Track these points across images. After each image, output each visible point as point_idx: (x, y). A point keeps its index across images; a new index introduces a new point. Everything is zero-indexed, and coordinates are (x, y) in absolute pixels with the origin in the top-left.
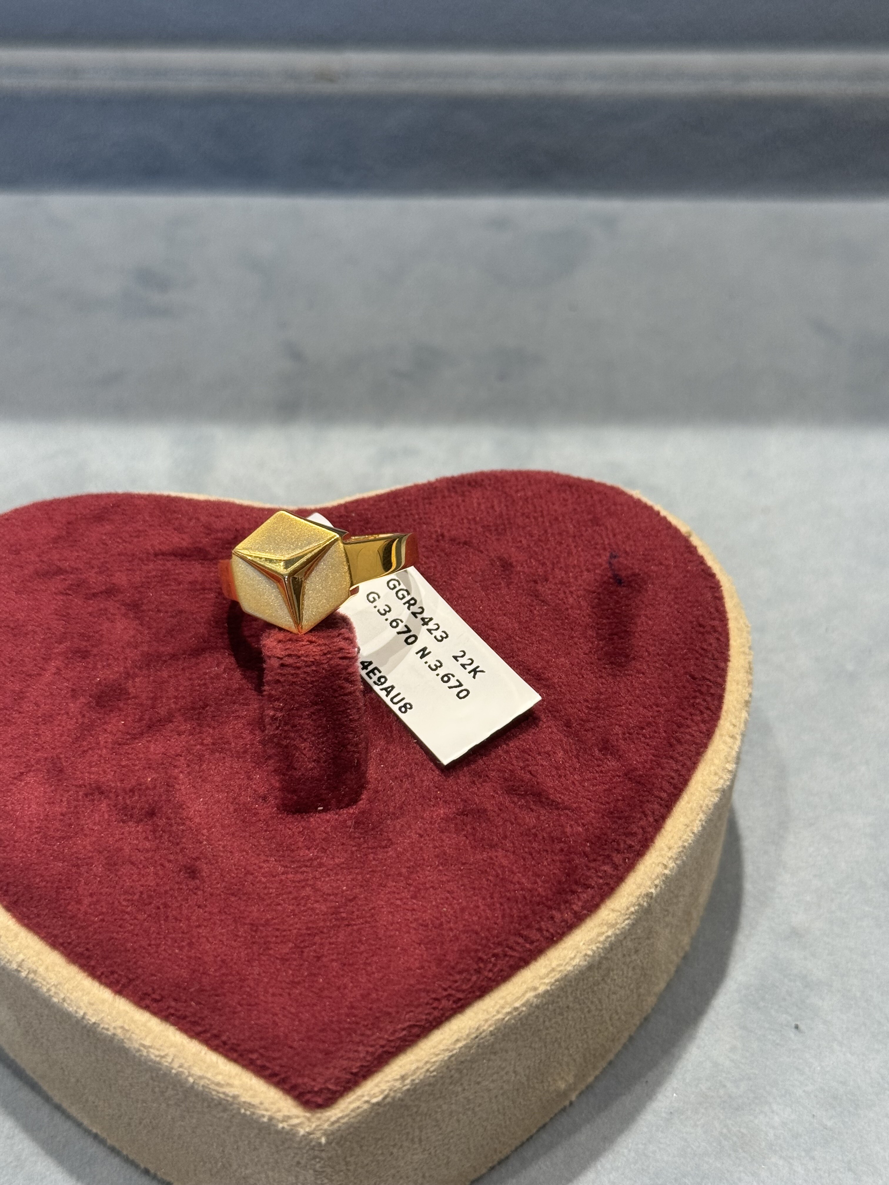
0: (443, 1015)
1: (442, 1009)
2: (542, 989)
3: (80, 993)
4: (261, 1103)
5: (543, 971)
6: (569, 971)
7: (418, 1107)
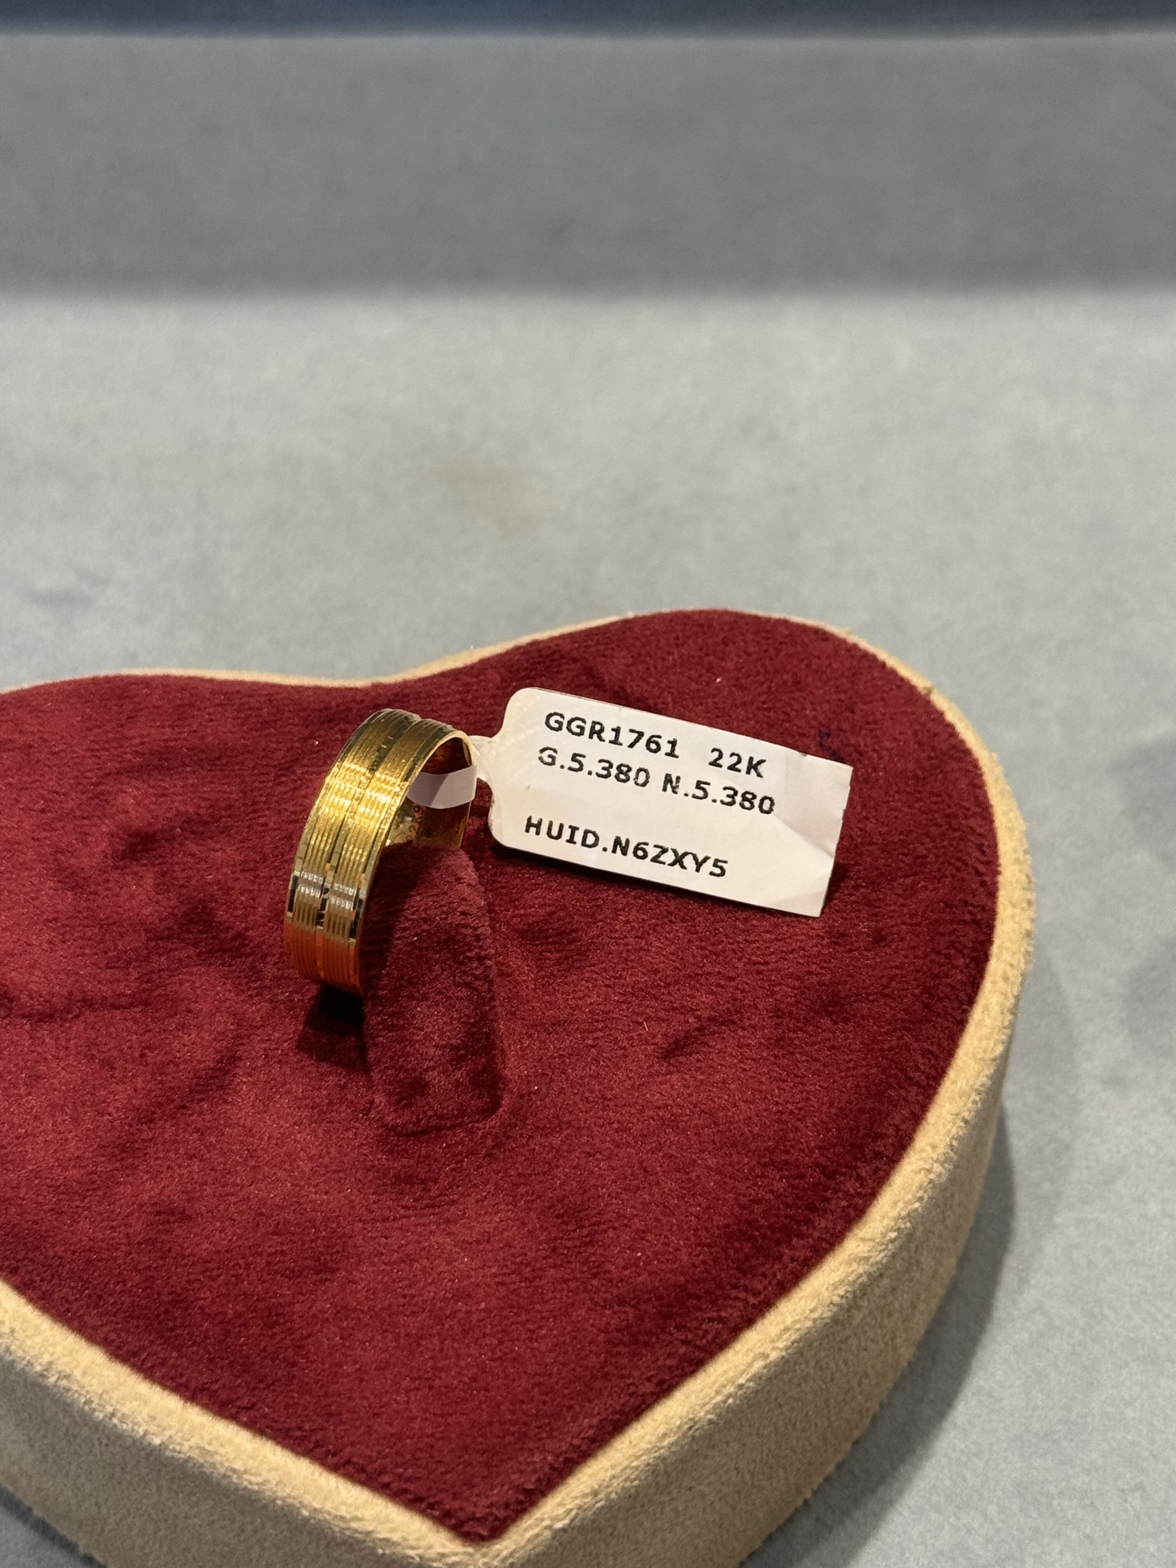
0: (644, 1402)
1: (642, 1395)
2: (774, 1356)
3: (136, 1403)
4: (405, 1539)
5: (774, 1331)
6: (809, 1328)
7: (614, 1527)
